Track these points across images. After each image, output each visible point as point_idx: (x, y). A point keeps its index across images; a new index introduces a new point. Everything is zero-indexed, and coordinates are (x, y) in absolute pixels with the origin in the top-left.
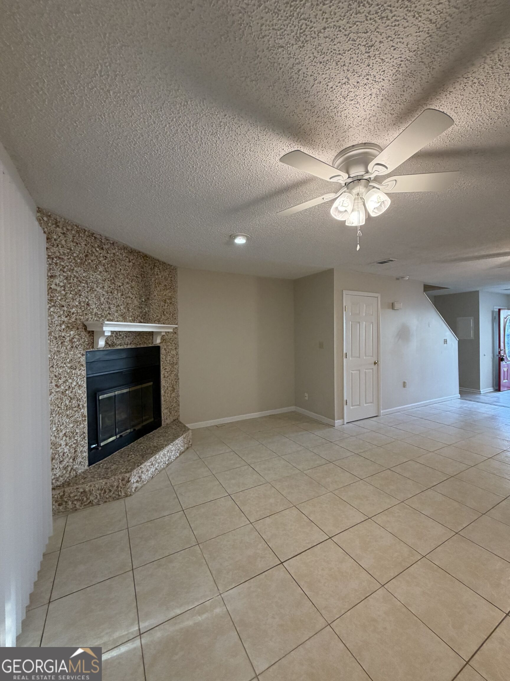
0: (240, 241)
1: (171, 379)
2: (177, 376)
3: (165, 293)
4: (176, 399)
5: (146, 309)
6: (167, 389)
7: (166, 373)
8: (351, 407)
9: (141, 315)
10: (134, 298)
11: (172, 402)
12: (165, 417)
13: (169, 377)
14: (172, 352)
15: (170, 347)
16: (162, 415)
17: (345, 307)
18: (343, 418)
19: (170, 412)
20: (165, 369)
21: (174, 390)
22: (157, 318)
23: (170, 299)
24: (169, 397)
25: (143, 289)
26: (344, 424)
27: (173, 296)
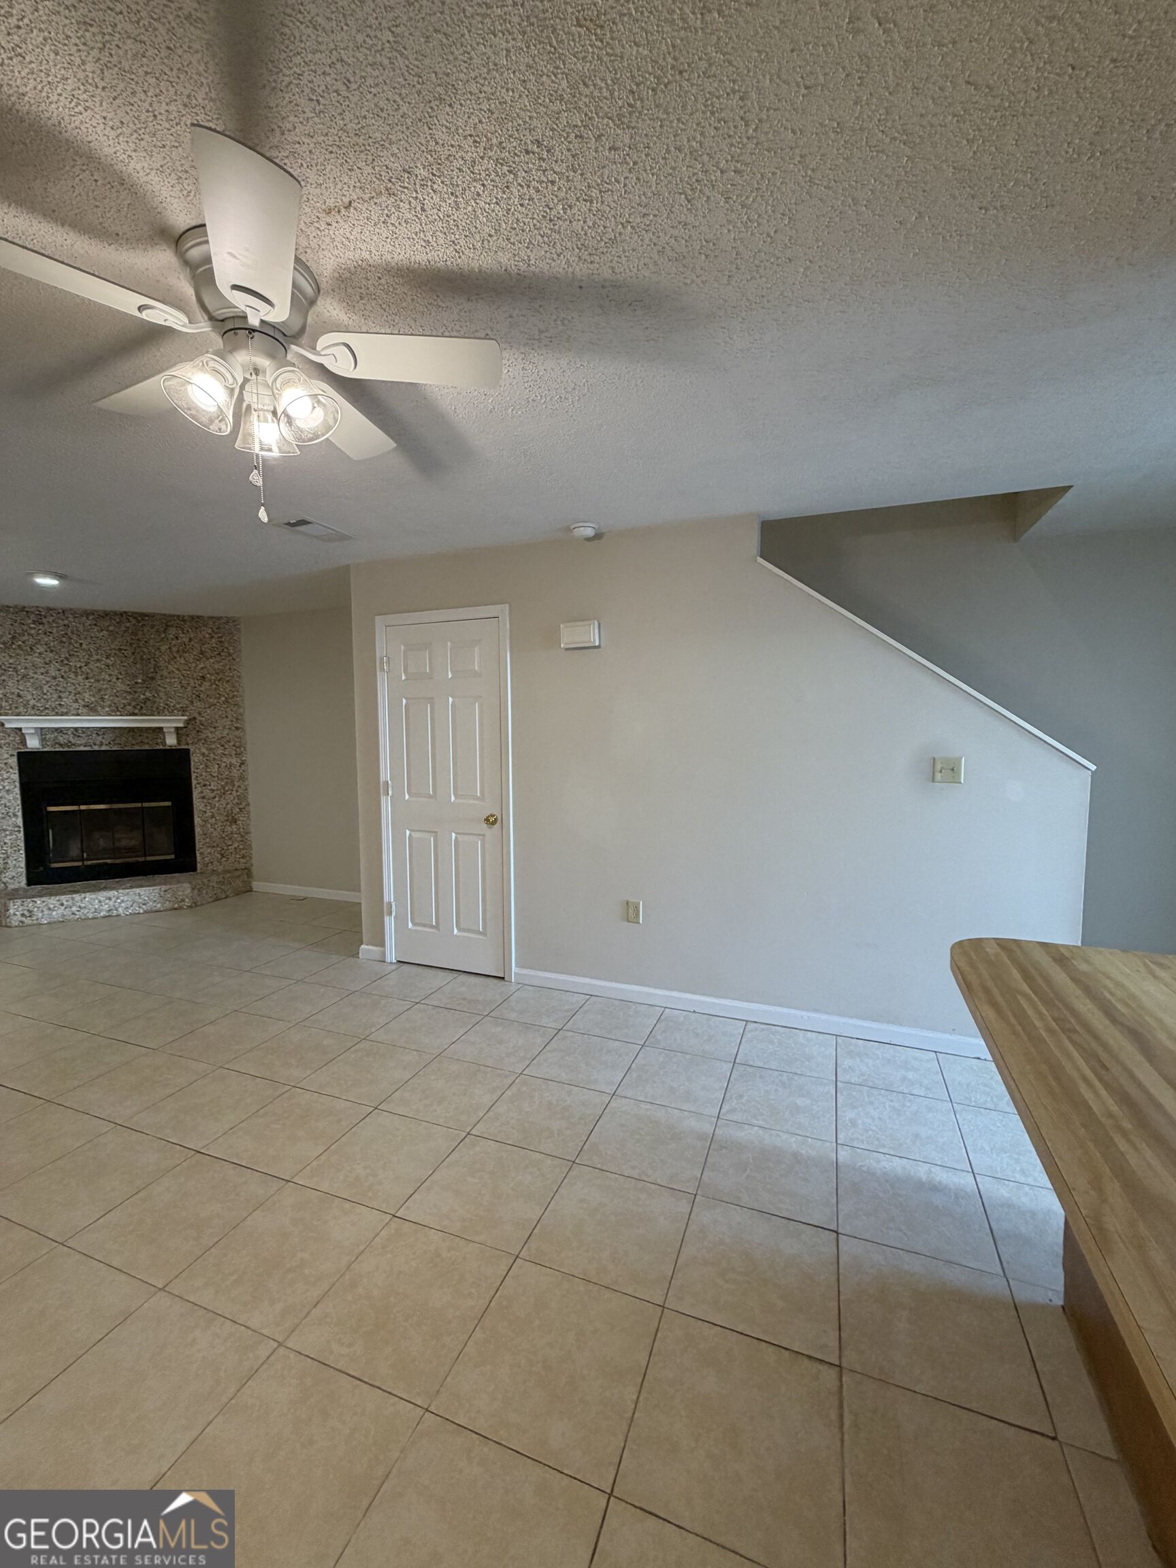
0: (46, 581)
1: (223, 802)
2: (242, 797)
3: (202, 665)
4: (242, 836)
5: (148, 694)
6: (213, 817)
7: (207, 792)
8: (410, 925)
9: (134, 703)
10: (114, 680)
11: (230, 839)
12: (207, 859)
13: (217, 799)
14: (225, 760)
15: (220, 751)
16: (198, 855)
17: (382, 659)
18: (382, 945)
19: (222, 855)
20: (205, 785)
21: (235, 821)
22: (178, 706)
23: (217, 674)
24: (218, 829)
25: (138, 666)
26: (384, 962)
27: (228, 667)
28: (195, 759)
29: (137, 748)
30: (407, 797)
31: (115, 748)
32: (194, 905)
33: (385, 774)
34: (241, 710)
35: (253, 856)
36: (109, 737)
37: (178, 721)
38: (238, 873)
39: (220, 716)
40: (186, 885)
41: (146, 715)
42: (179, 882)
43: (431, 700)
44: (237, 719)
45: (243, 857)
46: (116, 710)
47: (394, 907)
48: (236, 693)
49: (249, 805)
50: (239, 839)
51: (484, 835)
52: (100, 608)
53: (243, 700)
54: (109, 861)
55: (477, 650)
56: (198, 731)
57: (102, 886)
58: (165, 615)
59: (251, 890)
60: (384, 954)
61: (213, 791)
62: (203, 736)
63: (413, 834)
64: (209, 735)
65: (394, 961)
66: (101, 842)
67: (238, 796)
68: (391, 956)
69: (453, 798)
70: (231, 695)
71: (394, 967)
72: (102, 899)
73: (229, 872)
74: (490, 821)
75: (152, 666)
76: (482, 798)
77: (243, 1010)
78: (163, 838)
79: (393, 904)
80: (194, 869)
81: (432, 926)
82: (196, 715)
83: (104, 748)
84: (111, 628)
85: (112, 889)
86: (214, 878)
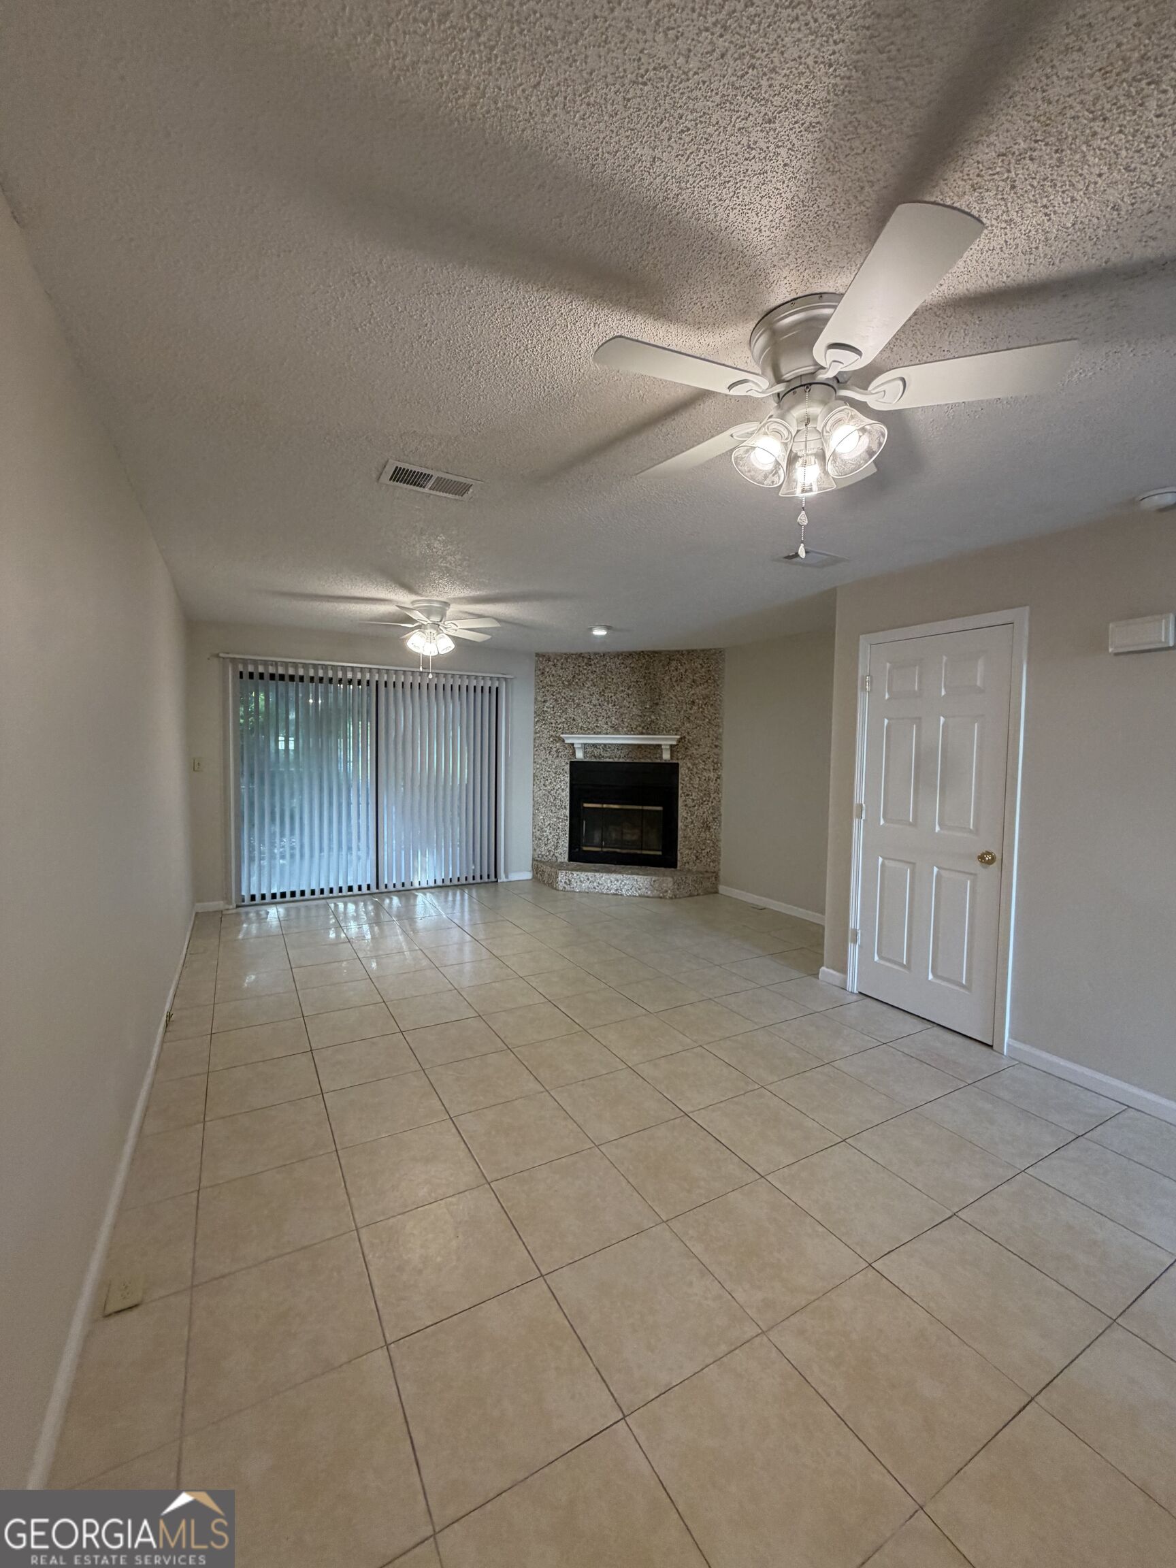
0: (599, 632)
1: (701, 811)
2: (716, 809)
3: (693, 692)
4: (714, 843)
5: (653, 717)
6: (692, 822)
7: (689, 802)
8: (876, 958)
9: (643, 725)
10: (632, 706)
11: (704, 844)
12: (685, 859)
13: (696, 808)
14: (705, 774)
15: (701, 766)
16: (679, 854)
17: (864, 678)
18: (844, 970)
19: (697, 857)
20: (688, 795)
21: (708, 828)
22: (673, 727)
23: (704, 699)
24: (696, 834)
25: (648, 694)
26: (846, 990)
27: (713, 692)
28: (682, 771)
29: (642, 761)
30: (882, 822)
31: (628, 761)
32: (675, 897)
33: (860, 796)
34: (721, 730)
35: (721, 862)
36: (625, 751)
37: (672, 739)
38: (710, 875)
39: (704, 736)
40: (670, 879)
41: (650, 734)
42: (664, 875)
43: (918, 720)
44: (717, 738)
45: (713, 861)
46: (631, 731)
47: (859, 935)
48: (717, 715)
49: (720, 815)
50: (711, 845)
51: (975, 875)
52: (625, 650)
53: (722, 722)
54: (618, 850)
55: (981, 663)
56: (686, 748)
57: (613, 869)
58: (669, 651)
59: (717, 892)
60: (845, 981)
61: (693, 800)
62: (689, 753)
63: (886, 862)
64: (694, 752)
65: (855, 991)
66: (614, 835)
67: (713, 806)
68: (853, 984)
69: (937, 829)
70: (713, 717)
71: (855, 998)
72: (613, 880)
73: (701, 873)
74: (986, 859)
75: (657, 694)
76: (977, 831)
77: (716, 1000)
78: (653, 837)
79: (859, 932)
80: (675, 866)
81: (901, 965)
82: (685, 734)
83: (621, 760)
84: (632, 665)
85: (620, 873)
86: (690, 878)
